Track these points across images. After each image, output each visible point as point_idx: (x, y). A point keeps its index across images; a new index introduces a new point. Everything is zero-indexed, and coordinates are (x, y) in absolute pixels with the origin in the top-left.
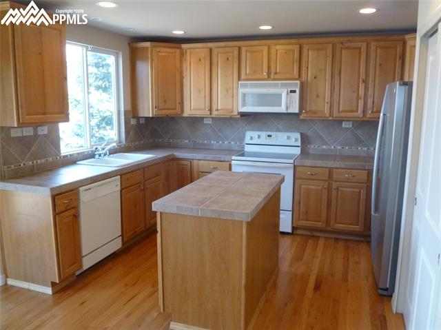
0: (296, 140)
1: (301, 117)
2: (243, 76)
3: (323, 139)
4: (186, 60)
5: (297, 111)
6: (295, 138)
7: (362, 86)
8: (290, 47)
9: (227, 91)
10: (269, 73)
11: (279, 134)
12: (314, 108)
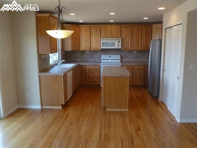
0: (119, 57)
1: (122, 50)
2: (102, 37)
3: (127, 57)
4: (81, 30)
5: (120, 48)
6: (118, 57)
7: (140, 40)
8: (117, 27)
9: (97, 42)
10: (111, 35)
11: (113, 56)
12: (126, 47)
